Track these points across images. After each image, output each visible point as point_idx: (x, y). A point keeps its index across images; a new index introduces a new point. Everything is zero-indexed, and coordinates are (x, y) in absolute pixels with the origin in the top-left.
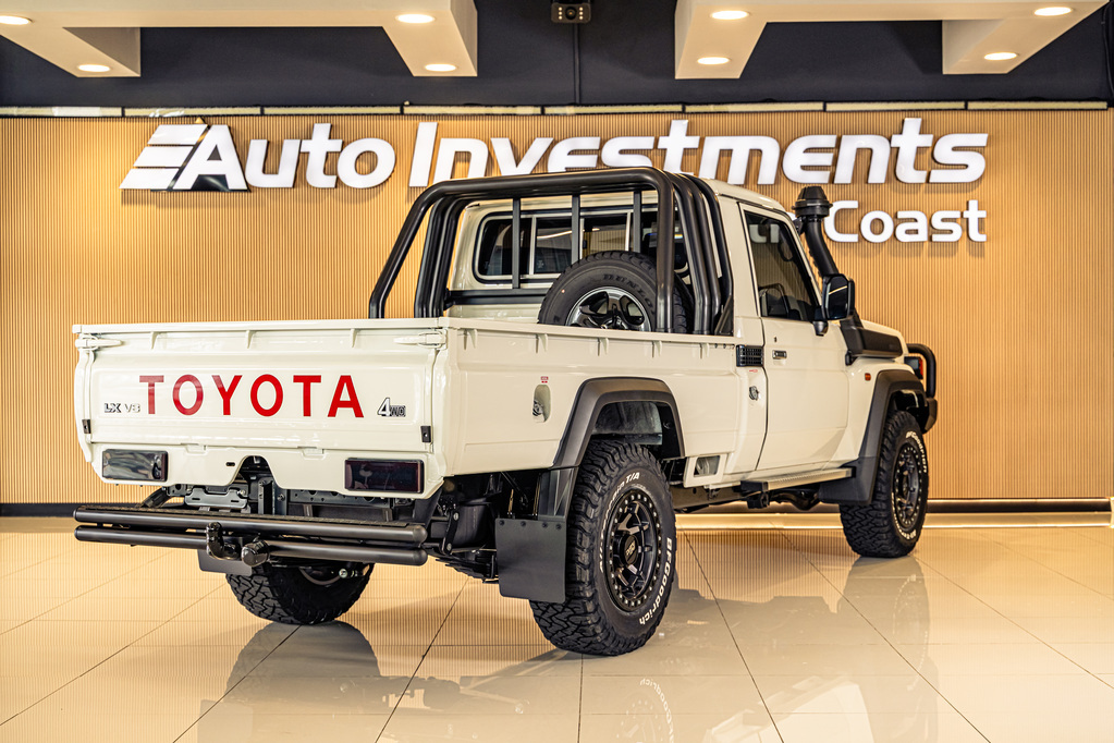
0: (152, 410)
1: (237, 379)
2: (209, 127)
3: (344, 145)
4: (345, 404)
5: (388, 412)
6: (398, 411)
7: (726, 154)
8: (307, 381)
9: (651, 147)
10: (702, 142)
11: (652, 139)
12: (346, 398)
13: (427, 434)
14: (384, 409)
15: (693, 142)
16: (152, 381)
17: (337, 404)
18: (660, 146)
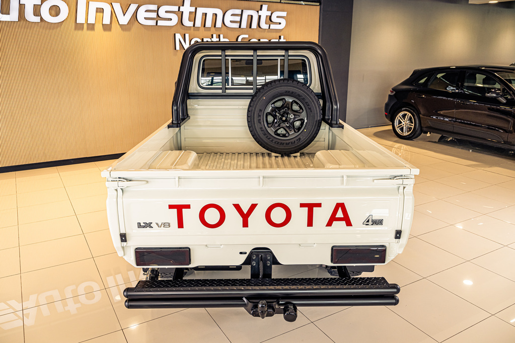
0: (181, 225)
1: (253, 207)
3: (42, 2)
4: (340, 219)
5: (370, 223)
6: (379, 222)
7: (204, 15)
8: (310, 207)
9: (177, 10)
10: (196, 9)
11: (177, 7)
12: (340, 215)
13: (398, 234)
14: (368, 221)
15: (193, 9)
16: (180, 208)
17: (333, 219)
18: (181, 10)
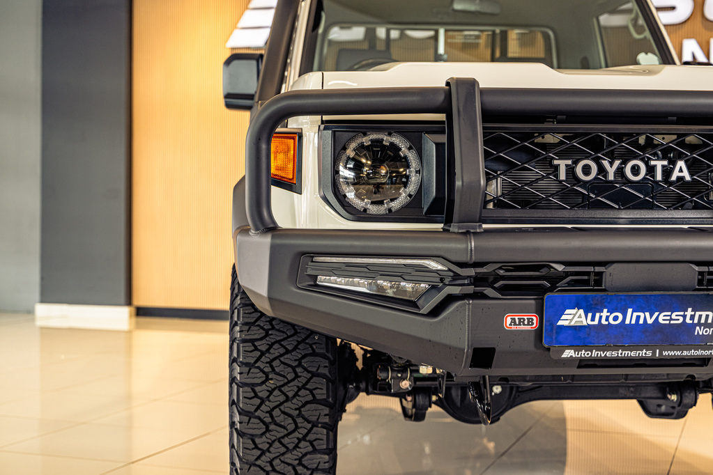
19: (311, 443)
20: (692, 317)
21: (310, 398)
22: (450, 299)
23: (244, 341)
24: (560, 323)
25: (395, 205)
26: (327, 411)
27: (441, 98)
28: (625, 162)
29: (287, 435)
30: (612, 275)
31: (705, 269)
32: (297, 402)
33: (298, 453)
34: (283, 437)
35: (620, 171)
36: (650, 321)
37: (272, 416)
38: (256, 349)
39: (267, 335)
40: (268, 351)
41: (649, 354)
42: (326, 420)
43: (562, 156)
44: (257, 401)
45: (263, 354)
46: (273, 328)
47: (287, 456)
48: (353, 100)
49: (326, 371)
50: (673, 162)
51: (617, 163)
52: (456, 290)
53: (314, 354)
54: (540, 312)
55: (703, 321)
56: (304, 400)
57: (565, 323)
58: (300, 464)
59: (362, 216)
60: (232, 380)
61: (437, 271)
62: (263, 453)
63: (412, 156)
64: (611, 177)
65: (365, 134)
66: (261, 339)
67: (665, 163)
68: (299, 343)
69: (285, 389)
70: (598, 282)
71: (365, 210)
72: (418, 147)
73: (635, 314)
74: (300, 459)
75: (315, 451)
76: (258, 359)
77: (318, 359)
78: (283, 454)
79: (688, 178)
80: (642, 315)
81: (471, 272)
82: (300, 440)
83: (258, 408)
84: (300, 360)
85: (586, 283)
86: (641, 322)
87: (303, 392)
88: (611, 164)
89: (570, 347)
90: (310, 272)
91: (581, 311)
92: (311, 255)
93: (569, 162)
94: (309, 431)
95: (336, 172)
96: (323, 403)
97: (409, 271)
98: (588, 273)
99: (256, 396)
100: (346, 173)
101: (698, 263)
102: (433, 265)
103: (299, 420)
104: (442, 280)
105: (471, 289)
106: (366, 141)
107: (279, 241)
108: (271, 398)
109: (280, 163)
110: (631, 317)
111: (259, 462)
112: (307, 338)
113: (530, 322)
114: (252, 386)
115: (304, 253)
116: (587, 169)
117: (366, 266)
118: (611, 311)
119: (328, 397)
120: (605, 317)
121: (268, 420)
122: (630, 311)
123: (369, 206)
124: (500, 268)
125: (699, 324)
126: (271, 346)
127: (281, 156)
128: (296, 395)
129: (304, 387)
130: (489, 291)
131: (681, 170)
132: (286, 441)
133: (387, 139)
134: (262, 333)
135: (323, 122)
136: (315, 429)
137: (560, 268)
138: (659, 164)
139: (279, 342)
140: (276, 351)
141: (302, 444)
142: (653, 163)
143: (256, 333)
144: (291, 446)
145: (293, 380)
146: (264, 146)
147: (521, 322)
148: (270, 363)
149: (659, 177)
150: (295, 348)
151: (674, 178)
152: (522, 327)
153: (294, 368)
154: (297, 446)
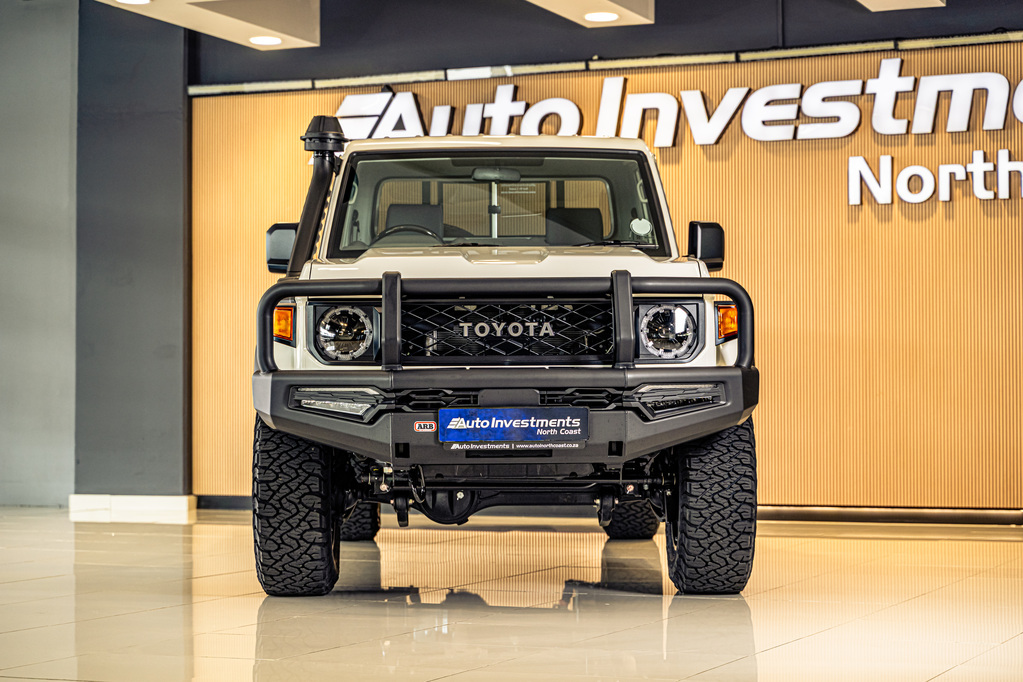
2: (394, 95)
3: (528, 106)
7: (944, 97)
9: (858, 92)
10: (916, 82)
11: (859, 83)
15: (906, 84)
18: (868, 90)
19: (309, 523)
20: (535, 423)
21: (307, 491)
22: (381, 413)
23: (262, 452)
24: (449, 427)
25: (357, 354)
26: (319, 500)
27: (376, 286)
28: (508, 324)
29: (291, 517)
30: (484, 396)
31: (545, 393)
32: (298, 494)
33: (299, 530)
34: (289, 518)
35: (505, 330)
36: (507, 426)
37: (281, 504)
38: (270, 457)
39: (278, 447)
40: (278, 458)
41: (508, 447)
42: (319, 506)
43: (466, 321)
44: (271, 493)
45: (275, 460)
46: (282, 443)
47: (293, 531)
48: (322, 287)
49: (319, 472)
50: (541, 324)
51: (503, 325)
52: (384, 407)
53: (311, 460)
54: (436, 420)
55: (542, 425)
56: (303, 492)
57: (453, 427)
58: (302, 538)
59: (336, 361)
60: (254, 479)
61: (374, 395)
62: (275, 530)
63: (367, 322)
64: (499, 334)
65: (336, 308)
66: (274, 450)
67: (536, 324)
68: (300, 453)
69: (290, 484)
70: (476, 402)
71: (337, 358)
72: (369, 315)
73: (497, 421)
74: (301, 535)
75: (312, 529)
76: (272, 464)
77: (313, 464)
78: (289, 531)
79: (552, 334)
80: (502, 422)
81: (393, 395)
82: (300, 521)
83: (271, 497)
84: (300, 465)
85: (469, 402)
86: (502, 426)
87: (302, 487)
88: (499, 325)
89: (456, 442)
90: (296, 398)
91: (463, 419)
92: (297, 387)
93: (470, 324)
94: (307, 514)
95: (317, 333)
96: (317, 494)
97: (357, 396)
98: (469, 396)
99: (270, 489)
100: (324, 332)
101: (540, 389)
102: (371, 391)
103: (300, 506)
104: (377, 401)
105: (393, 406)
106: (337, 311)
107: (276, 378)
108: (280, 491)
109: (282, 327)
110: (495, 423)
111: (272, 537)
112: (306, 449)
113: (431, 427)
114: (267, 482)
115: (292, 386)
116: (482, 330)
117: (331, 393)
118: (482, 419)
119: (320, 490)
120: (478, 423)
121: (278, 506)
122: (494, 419)
123: (340, 356)
124: (412, 393)
125: (540, 428)
126: (280, 455)
127: (283, 322)
128: (298, 488)
129: (303, 483)
130: (405, 408)
131: (547, 329)
132: (291, 521)
133: (351, 311)
134: (275, 446)
135: (309, 300)
136: (311, 513)
137: (449, 392)
138: (532, 325)
139: (286, 452)
140: (284, 458)
141: (303, 524)
142: (527, 324)
143: (270, 446)
144: (294, 525)
145: (296, 478)
146: (268, 317)
147: (425, 426)
148: (280, 466)
149: (532, 334)
150: (298, 456)
151: (542, 334)
152: (426, 430)
153: (296, 470)
154: (298, 525)
